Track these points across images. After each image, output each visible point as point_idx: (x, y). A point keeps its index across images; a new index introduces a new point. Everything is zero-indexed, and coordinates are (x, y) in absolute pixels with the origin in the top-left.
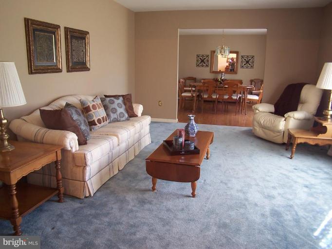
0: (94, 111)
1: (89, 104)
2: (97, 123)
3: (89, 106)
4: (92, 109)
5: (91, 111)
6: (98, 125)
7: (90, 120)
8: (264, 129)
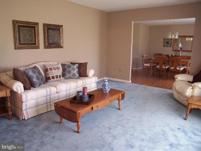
0: (50, 71)
1: (48, 67)
2: (51, 78)
3: (47, 68)
4: (49, 70)
5: (49, 71)
6: (52, 79)
7: (48, 76)
8: (178, 94)
